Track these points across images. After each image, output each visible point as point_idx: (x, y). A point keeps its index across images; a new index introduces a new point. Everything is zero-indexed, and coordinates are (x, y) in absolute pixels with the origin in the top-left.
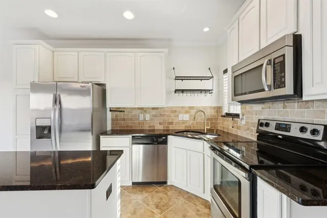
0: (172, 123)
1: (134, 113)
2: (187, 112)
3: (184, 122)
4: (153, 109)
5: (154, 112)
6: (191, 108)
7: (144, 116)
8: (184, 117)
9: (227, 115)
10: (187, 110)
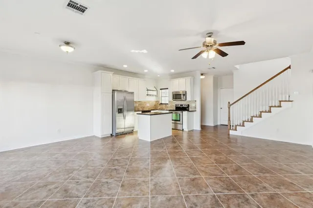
4: (139, 102)
8: (148, 105)
9: (161, 104)
10: (149, 102)
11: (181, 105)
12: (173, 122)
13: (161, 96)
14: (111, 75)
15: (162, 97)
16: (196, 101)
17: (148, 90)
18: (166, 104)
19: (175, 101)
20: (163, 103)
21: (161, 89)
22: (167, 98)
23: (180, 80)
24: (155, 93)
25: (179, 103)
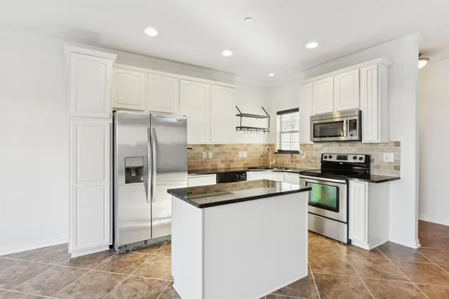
0: (232, 161)
1: (197, 150)
2: (245, 149)
3: (243, 160)
4: (216, 146)
5: (217, 150)
6: (248, 145)
7: (208, 154)
8: (243, 154)
9: (280, 152)
10: (246, 147)
11: (339, 157)
12: (314, 209)
13: (278, 130)
14: (110, 63)
15: (281, 133)
16: (398, 144)
17: (241, 115)
18: (292, 152)
19: (320, 145)
20: (284, 148)
21: (279, 113)
22: (296, 137)
23: (338, 77)
24: (262, 123)
25: (333, 150)
